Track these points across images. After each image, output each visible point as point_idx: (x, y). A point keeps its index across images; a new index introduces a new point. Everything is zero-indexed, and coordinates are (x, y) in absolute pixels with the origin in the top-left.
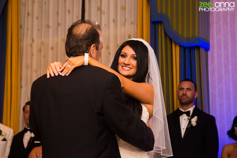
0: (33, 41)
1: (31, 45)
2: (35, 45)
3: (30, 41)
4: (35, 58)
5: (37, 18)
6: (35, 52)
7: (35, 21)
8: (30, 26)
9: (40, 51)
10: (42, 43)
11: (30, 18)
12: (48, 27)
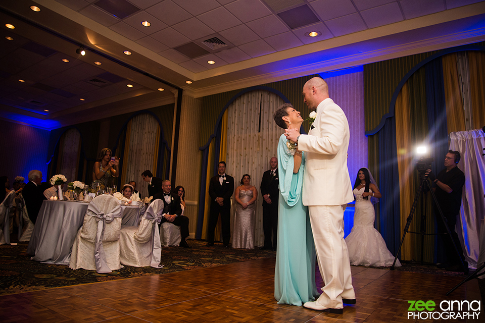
0: (235, 135)
1: (234, 138)
2: (235, 137)
3: (233, 136)
4: (235, 144)
5: (237, 125)
6: (235, 141)
7: (236, 126)
8: (233, 128)
9: (238, 140)
10: (239, 137)
11: (233, 124)
12: (242, 129)
